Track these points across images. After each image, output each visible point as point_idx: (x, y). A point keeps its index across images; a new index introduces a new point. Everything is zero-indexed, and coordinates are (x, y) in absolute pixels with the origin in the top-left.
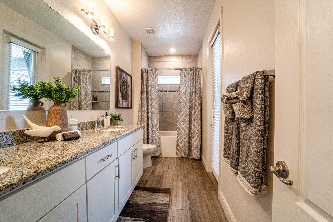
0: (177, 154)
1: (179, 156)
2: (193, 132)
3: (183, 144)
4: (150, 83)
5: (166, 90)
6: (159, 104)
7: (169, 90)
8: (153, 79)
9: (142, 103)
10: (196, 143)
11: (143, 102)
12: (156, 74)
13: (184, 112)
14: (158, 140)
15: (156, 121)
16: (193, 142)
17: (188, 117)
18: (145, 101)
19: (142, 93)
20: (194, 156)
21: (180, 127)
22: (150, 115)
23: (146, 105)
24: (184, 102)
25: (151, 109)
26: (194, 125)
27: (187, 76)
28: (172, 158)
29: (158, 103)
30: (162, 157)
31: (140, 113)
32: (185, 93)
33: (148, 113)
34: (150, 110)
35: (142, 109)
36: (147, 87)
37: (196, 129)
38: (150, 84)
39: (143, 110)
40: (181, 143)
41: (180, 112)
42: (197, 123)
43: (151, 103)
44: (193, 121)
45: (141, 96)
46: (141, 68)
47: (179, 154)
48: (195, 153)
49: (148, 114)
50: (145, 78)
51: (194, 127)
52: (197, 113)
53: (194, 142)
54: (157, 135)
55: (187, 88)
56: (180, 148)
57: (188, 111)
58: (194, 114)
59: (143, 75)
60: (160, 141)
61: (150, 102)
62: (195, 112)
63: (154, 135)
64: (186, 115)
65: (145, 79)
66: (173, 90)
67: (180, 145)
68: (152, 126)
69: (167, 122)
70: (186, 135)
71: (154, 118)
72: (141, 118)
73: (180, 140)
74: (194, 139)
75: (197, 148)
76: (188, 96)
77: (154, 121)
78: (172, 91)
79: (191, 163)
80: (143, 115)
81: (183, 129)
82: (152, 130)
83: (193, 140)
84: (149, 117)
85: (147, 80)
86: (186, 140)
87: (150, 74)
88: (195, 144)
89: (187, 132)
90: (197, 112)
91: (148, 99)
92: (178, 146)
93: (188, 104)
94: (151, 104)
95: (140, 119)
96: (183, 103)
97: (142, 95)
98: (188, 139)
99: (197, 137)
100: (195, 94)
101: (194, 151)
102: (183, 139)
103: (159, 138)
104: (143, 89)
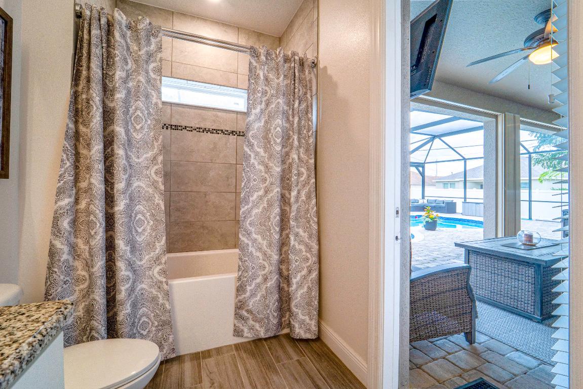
0: (237, 332)
1: (247, 337)
2: (292, 257)
3: (258, 298)
4: (119, 74)
5: (184, 124)
6: (164, 163)
7: (194, 124)
8: (136, 61)
9: (77, 155)
10: (305, 289)
11: (83, 151)
12: (153, 47)
13: (261, 193)
14: (161, 301)
15: (153, 230)
16: (294, 287)
17: (277, 210)
18: (97, 148)
19: (77, 112)
20: (300, 332)
21: (250, 244)
22: (120, 206)
23: (99, 167)
24: (262, 163)
25: (129, 184)
26: (297, 235)
27: (271, 76)
28: (218, 350)
29: (160, 158)
30: (179, 359)
31: (66, 201)
32: (267, 131)
33: (113, 197)
34: (120, 186)
35: (76, 180)
36: (107, 91)
37: (303, 248)
38: (125, 81)
39: (83, 185)
40: (253, 295)
41: (249, 194)
42: (307, 229)
43: (128, 157)
44: (292, 223)
45: (72, 126)
46: (75, 4)
47: (246, 330)
48: (302, 323)
49: (112, 201)
50: (93, 49)
51: (295, 240)
52: (303, 197)
53: (300, 286)
54: (159, 285)
55: (270, 117)
56: (248, 311)
57: (276, 191)
58: (297, 201)
59: (86, 36)
60: (172, 304)
61: (120, 152)
62: (299, 192)
63: (143, 286)
64: (270, 205)
65: (96, 51)
66: (208, 125)
67: (251, 304)
68: (133, 249)
69: (189, 224)
70: (270, 268)
71: (139, 216)
72: (74, 222)
73: (249, 288)
74: (298, 278)
75: (309, 304)
76: (279, 141)
77: (140, 230)
78: (205, 130)
79: (298, 361)
80: (83, 205)
81: (260, 249)
82: (130, 265)
83: (294, 281)
84: (117, 216)
85: (108, 61)
86: (272, 282)
87: (124, 36)
88: (300, 292)
89: (275, 257)
90: (303, 193)
91: (109, 142)
92: (240, 306)
93: (277, 169)
94: (124, 162)
95: (65, 224)
96: (256, 164)
97: (76, 122)
98: (277, 279)
99: (306, 269)
100: (299, 138)
101: (301, 317)
102: (259, 280)
103: (167, 295)
104: (84, 96)
